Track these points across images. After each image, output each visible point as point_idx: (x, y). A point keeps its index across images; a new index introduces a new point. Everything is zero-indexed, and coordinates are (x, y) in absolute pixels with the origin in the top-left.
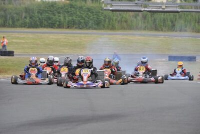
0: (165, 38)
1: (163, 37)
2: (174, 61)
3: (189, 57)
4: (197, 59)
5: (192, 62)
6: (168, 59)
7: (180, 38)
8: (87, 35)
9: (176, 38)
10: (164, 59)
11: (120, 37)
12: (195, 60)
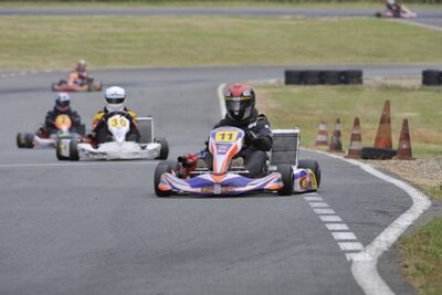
0: (294, 19)
1: (287, 17)
2: (299, 83)
3: (343, 73)
4: (364, 77)
5: (349, 87)
6: (283, 79)
7: (335, 19)
8: (77, 18)
9: (325, 19)
10: (272, 81)
11: (172, 20)
12: (360, 82)
